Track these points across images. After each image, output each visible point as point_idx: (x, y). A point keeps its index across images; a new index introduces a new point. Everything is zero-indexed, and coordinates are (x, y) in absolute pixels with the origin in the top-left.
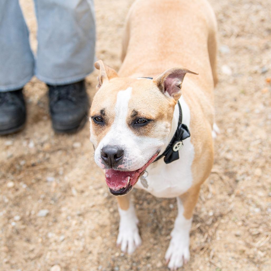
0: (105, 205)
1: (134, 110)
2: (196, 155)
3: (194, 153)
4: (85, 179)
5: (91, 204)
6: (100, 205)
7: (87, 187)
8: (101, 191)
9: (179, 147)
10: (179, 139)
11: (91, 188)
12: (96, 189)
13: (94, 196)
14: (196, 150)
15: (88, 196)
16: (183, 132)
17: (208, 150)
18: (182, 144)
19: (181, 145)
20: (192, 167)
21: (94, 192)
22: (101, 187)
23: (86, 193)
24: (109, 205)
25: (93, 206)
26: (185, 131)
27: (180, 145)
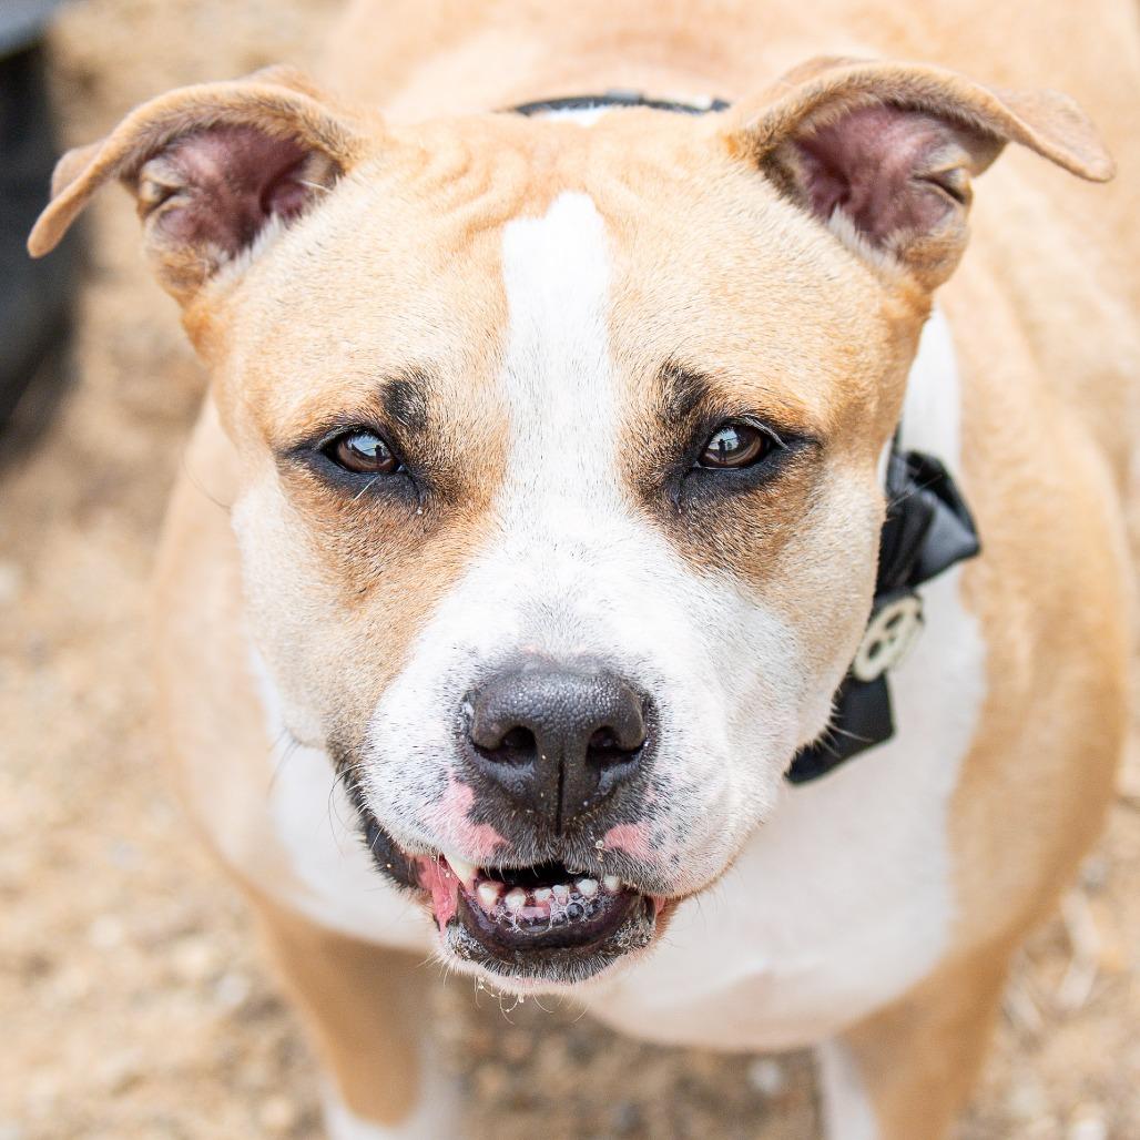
0: (225, 1072)
1: (669, 369)
2: (991, 708)
3: (977, 689)
4: (58, 860)
5: (109, 1068)
6: (187, 1075)
7: (76, 928)
8: (195, 958)
9: (892, 640)
10: (894, 578)
11: (108, 932)
12: (151, 944)
13: (138, 998)
14: (996, 667)
15: (84, 1005)
16: (928, 518)
17: (1076, 672)
18: (919, 616)
19: (908, 622)
20: (957, 804)
21: (135, 968)
22: (191, 929)
23: (73, 980)
24: (256, 1072)
25: (129, 1083)
26: (943, 515)
27: (901, 629)
